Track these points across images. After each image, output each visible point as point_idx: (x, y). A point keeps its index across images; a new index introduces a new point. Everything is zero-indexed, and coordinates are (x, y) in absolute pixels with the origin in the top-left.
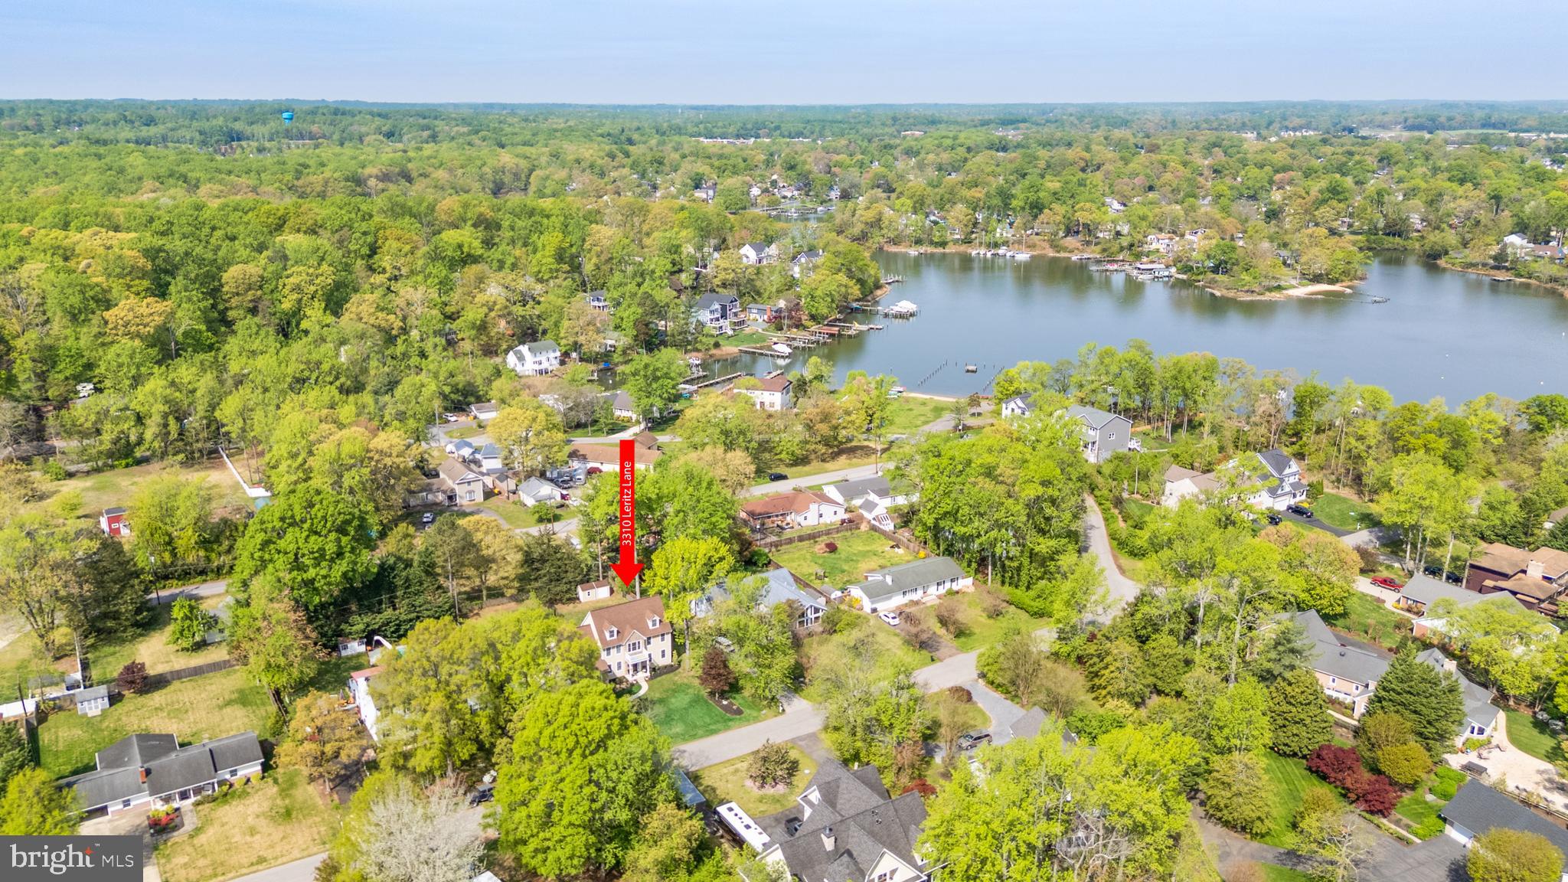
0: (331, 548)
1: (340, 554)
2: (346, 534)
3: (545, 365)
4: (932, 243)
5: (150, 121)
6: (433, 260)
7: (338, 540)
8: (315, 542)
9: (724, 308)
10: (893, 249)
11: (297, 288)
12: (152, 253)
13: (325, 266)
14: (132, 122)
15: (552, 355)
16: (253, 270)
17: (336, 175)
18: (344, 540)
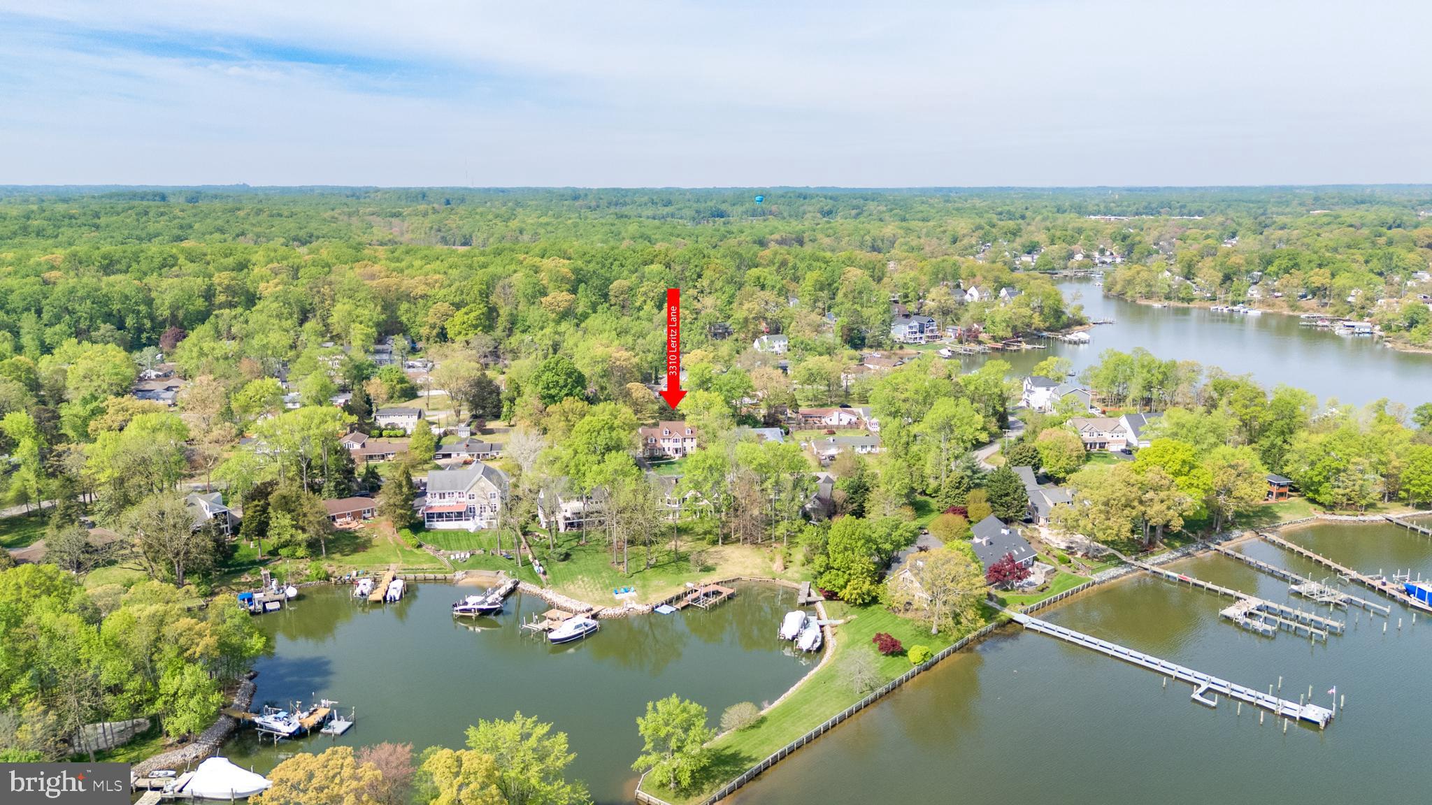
0: (561, 382)
1: (565, 386)
2: (571, 378)
3: (777, 349)
4: (1179, 299)
5: (668, 203)
6: (729, 283)
7: (566, 380)
8: (556, 378)
9: (922, 326)
10: (1144, 302)
11: (645, 294)
12: (576, 271)
13: (662, 283)
14: (656, 203)
15: (782, 343)
16: (626, 283)
17: (748, 239)
18: (569, 380)
